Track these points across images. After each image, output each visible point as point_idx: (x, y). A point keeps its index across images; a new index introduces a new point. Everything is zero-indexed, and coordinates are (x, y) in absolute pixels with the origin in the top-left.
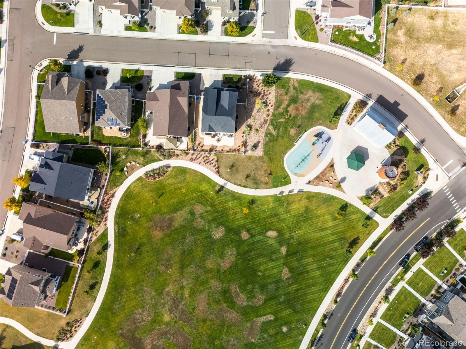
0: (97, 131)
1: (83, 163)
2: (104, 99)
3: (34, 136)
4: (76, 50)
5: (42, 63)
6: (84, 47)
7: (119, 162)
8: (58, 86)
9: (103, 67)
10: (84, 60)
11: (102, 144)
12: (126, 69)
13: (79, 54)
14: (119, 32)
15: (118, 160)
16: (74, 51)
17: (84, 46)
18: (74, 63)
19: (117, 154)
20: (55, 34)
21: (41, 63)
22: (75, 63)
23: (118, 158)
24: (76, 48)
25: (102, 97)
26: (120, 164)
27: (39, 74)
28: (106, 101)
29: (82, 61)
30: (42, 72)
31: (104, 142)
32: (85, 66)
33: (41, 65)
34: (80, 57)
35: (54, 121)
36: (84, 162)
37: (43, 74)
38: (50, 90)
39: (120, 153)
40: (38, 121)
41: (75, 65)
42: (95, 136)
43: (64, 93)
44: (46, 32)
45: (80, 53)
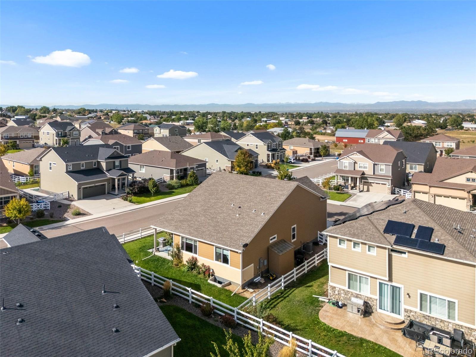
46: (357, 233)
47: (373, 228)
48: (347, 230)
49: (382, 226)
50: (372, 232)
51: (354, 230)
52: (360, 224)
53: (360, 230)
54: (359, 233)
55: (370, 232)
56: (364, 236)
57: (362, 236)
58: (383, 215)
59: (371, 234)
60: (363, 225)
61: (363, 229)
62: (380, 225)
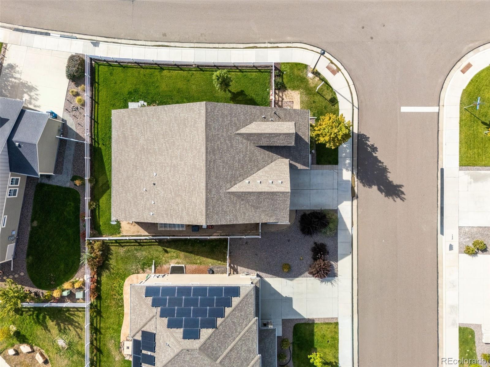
0: (139, 254)
1: (32, 221)
2: (219, 321)
3: (108, 63)
4: (387, 178)
5: (339, 74)
6: (398, 200)
7: (46, 328)
8: (258, 151)
9: (340, 263)
10: (355, 202)
11: (99, 274)
12: (337, 333)
13: (375, 188)
14: (454, 309)
15: (51, 324)
16: (384, 170)
17: (403, 199)
18: (344, 171)
19: (71, 322)
20: (435, 109)
21: (339, 70)
22: (347, 175)
23: (58, 324)
24: (394, 177)
25: (228, 310)
26: (39, 331)
27: (306, 66)
28: (210, 331)
29: (354, 196)
30: (310, 75)
31: (104, 279)
32: (340, 207)
33: (334, 72)
34: (367, 189)
35: (142, 141)
36: (35, 224)
37: (303, 80)
38: (243, 131)
39: (72, 332)
40: (157, 72)
41: (340, 174)
42: (122, 250)
43: (235, 180)
44: (441, 81)
45: (379, 189)
46: (136, 311)
47: (143, 322)
48: (137, 303)
49: (149, 328)
50: (140, 322)
51: (138, 308)
52: (145, 312)
53: (140, 313)
54: (136, 313)
55: (139, 321)
56: (134, 317)
57: (134, 316)
58: (160, 328)
59: (137, 322)
60: (145, 314)
61: (141, 315)
62: (149, 327)
